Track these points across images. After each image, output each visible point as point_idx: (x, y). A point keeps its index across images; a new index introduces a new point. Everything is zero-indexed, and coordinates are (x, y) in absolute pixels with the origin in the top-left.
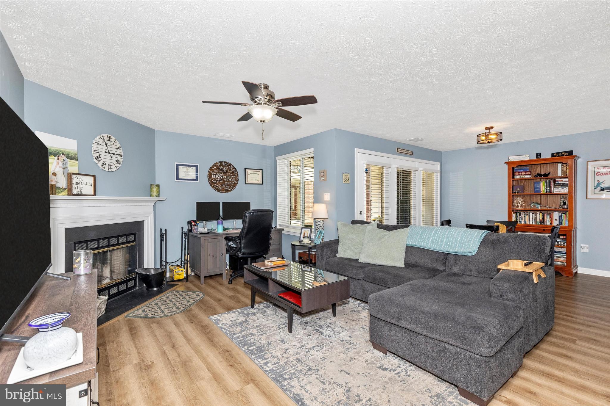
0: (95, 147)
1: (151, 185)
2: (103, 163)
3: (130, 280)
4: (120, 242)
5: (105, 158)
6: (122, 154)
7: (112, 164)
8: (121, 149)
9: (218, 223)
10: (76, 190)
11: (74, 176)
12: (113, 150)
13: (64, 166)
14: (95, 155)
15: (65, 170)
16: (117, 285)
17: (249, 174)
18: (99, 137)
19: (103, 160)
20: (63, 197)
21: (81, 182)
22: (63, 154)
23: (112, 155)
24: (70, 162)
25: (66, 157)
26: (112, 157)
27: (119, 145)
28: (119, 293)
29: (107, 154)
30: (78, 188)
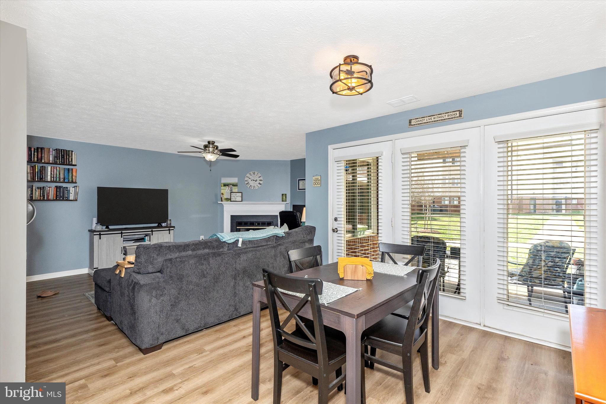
0: (246, 178)
1: (283, 195)
2: (251, 185)
7: (256, 185)
8: (261, 177)
12: (257, 178)
14: (246, 182)
15: (231, 191)
18: (248, 173)
21: (236, 196)
22: (231, 185)
23: (256, 181)
24: (234, 187)
29: (253, 181)
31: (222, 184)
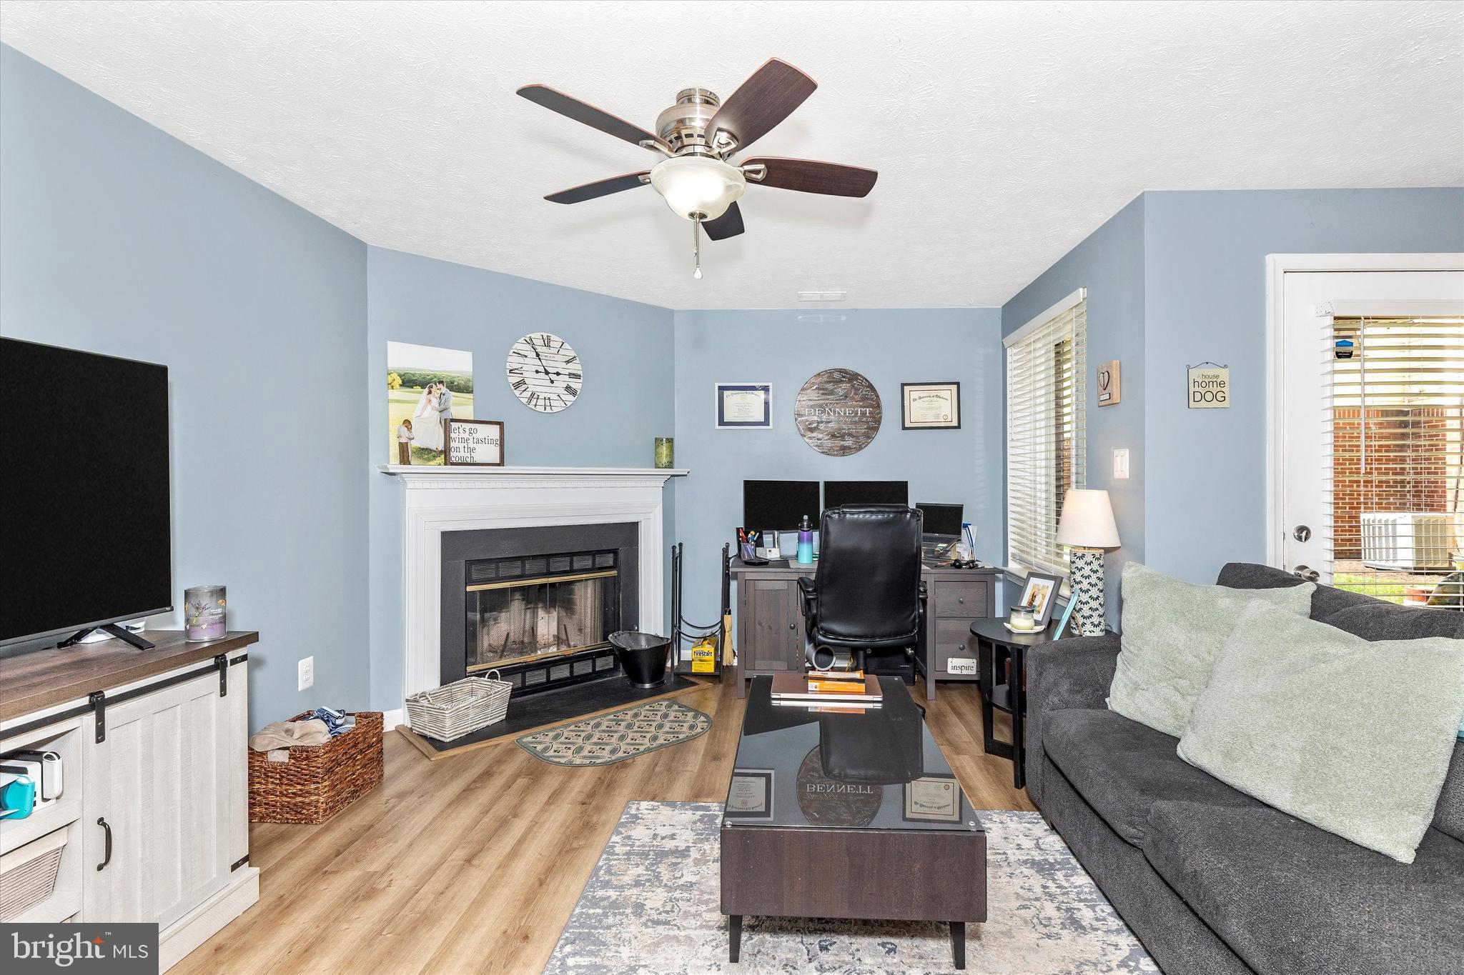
0: (514, 361)
1: (658, 441)
2: (533, 394)
3: (602, 654)
4: (576, 566)
5: (536, 383)
6: (580, 373)
7: (554, 397)
8: (578, 361)
9: (800, 540)
10: (462, 454)
11: (454, 425)
12: (557, 364)
13: (442, 407)
14: (514, 379)
15: (443, 414)
16: (569, 660)
17: (914, 400)
18: (522, 340)
19: (532, 389)
20: (437, 469)
21: (471, 438)
22: (442, 382)
23: (554, 377)
24: (454, 397)
25: (447, 387)
26: (552, 382)
27: (573, 354)
28: (572, 680)
29: (543, 375)
30: (466, 449)
31: (395, 376)
